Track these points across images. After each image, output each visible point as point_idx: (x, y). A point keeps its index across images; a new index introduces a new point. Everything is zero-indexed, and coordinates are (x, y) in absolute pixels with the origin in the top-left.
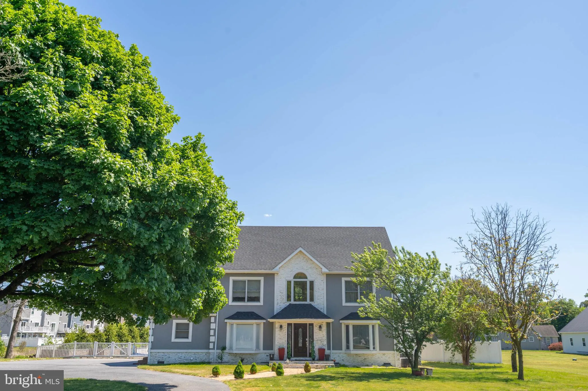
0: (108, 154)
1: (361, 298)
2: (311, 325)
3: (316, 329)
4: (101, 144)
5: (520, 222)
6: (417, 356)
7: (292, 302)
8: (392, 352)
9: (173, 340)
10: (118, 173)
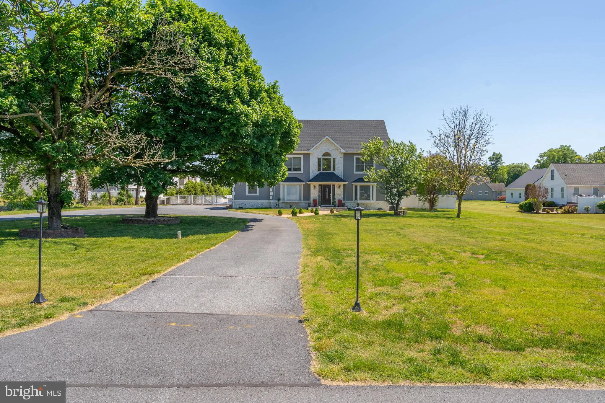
0: (242, 106)
1: (366, 170)
2: (334, 185)
3: (337, 188)
4: (237, 101)
5: (475, 118)
6: (398, 204)
7: (322, 171)
8: (384, 202)
9: (247, 194)
10: (246, 115)
